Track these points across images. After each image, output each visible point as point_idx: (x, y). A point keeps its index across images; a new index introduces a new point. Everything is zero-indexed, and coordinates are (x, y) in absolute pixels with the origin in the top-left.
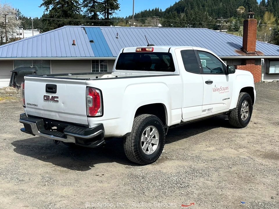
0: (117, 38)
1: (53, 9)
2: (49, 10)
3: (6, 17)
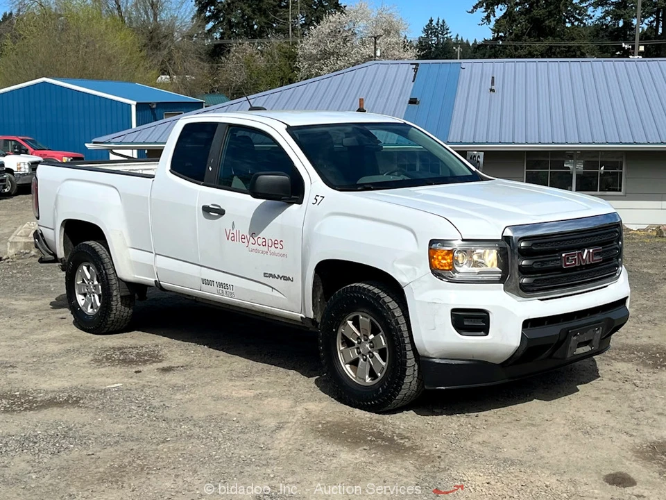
0: (492, 90)
1: (504, 16)
2: (495, 19)
3: (375, 42)
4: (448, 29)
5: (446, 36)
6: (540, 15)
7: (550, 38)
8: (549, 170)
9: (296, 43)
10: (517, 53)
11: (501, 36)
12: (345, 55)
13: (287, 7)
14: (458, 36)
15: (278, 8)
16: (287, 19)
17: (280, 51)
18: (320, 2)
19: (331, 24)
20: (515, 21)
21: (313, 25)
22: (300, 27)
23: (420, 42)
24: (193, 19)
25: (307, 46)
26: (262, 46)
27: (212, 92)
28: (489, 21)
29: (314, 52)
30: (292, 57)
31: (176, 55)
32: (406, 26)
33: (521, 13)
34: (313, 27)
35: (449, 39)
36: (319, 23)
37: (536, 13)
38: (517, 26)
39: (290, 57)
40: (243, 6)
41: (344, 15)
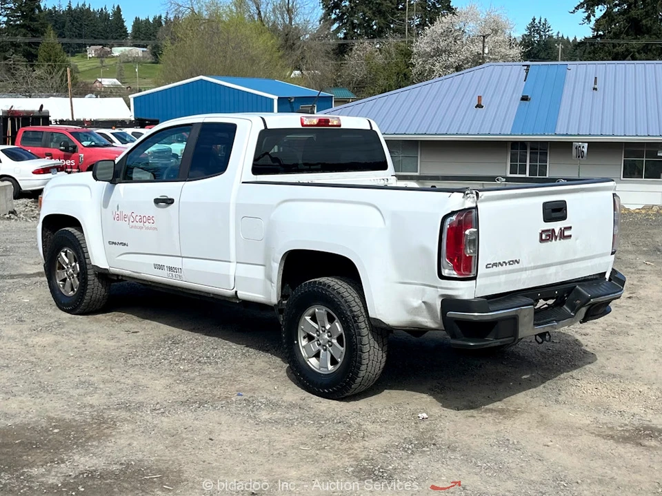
0: (595, 89)
1: (604, 16)
2: (595, 19)
3: (484, 40)
4: (549, 27)
5: (547, 33)
6: (638, 15)
7: (647, 36)
8: (644, 159)
9: (412, 43)
10: (615, 50)
11: (600, 35)
12: (456, 53)
13: (403, 9)
14: (559, 33)
15: (395, 10)
16: (404, 21)
17: (397, 49)
18: (434, 4)
19: (443, 25)
20: (614, 20)
21: (427, 25)
22: (415, 27)
23: (524, 39)
24: (320, 21)
25: (422, 44)
26: (380, 45)
27: (336, 85)
28: (590, 21)
29: (428, 50)
30: (408, 54)
31: (307, 55)
32: (512, 26)
33: (620, 13)
34: (427, 28)
35: (550, 37)
36: (433, 23)
37: (633, 13)
38: (615, 25)
39: (406, 54)
40: (365, 9)
41: (456, 17)
